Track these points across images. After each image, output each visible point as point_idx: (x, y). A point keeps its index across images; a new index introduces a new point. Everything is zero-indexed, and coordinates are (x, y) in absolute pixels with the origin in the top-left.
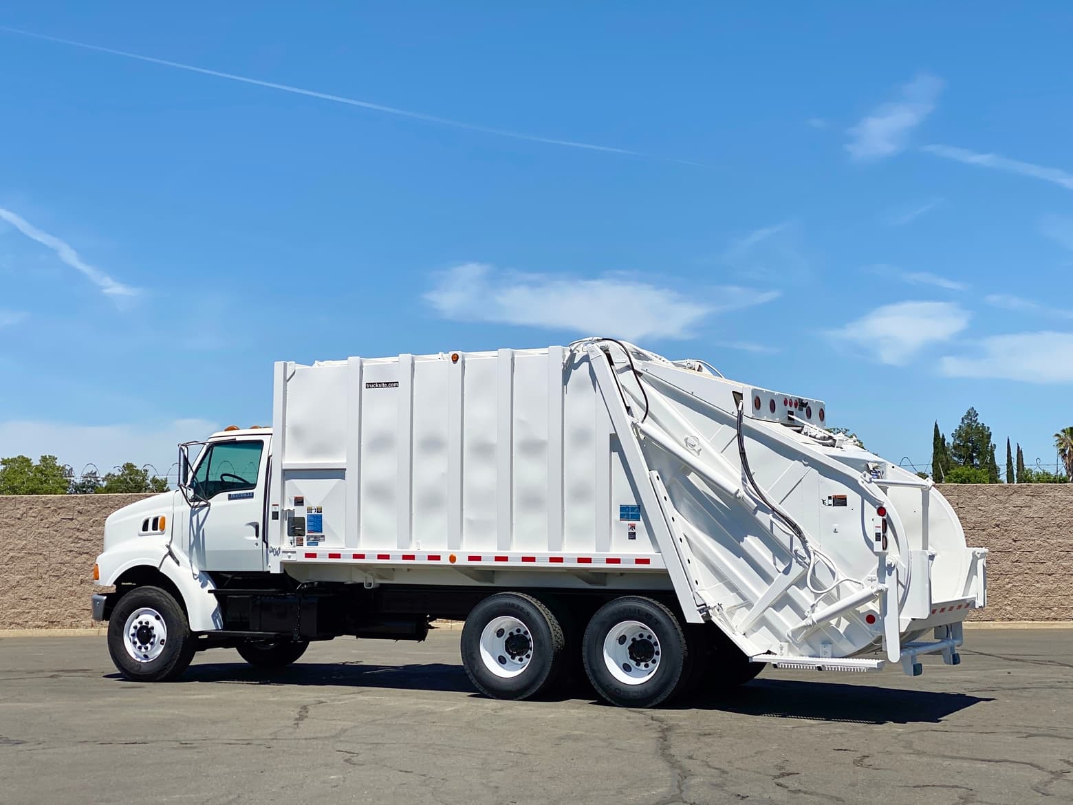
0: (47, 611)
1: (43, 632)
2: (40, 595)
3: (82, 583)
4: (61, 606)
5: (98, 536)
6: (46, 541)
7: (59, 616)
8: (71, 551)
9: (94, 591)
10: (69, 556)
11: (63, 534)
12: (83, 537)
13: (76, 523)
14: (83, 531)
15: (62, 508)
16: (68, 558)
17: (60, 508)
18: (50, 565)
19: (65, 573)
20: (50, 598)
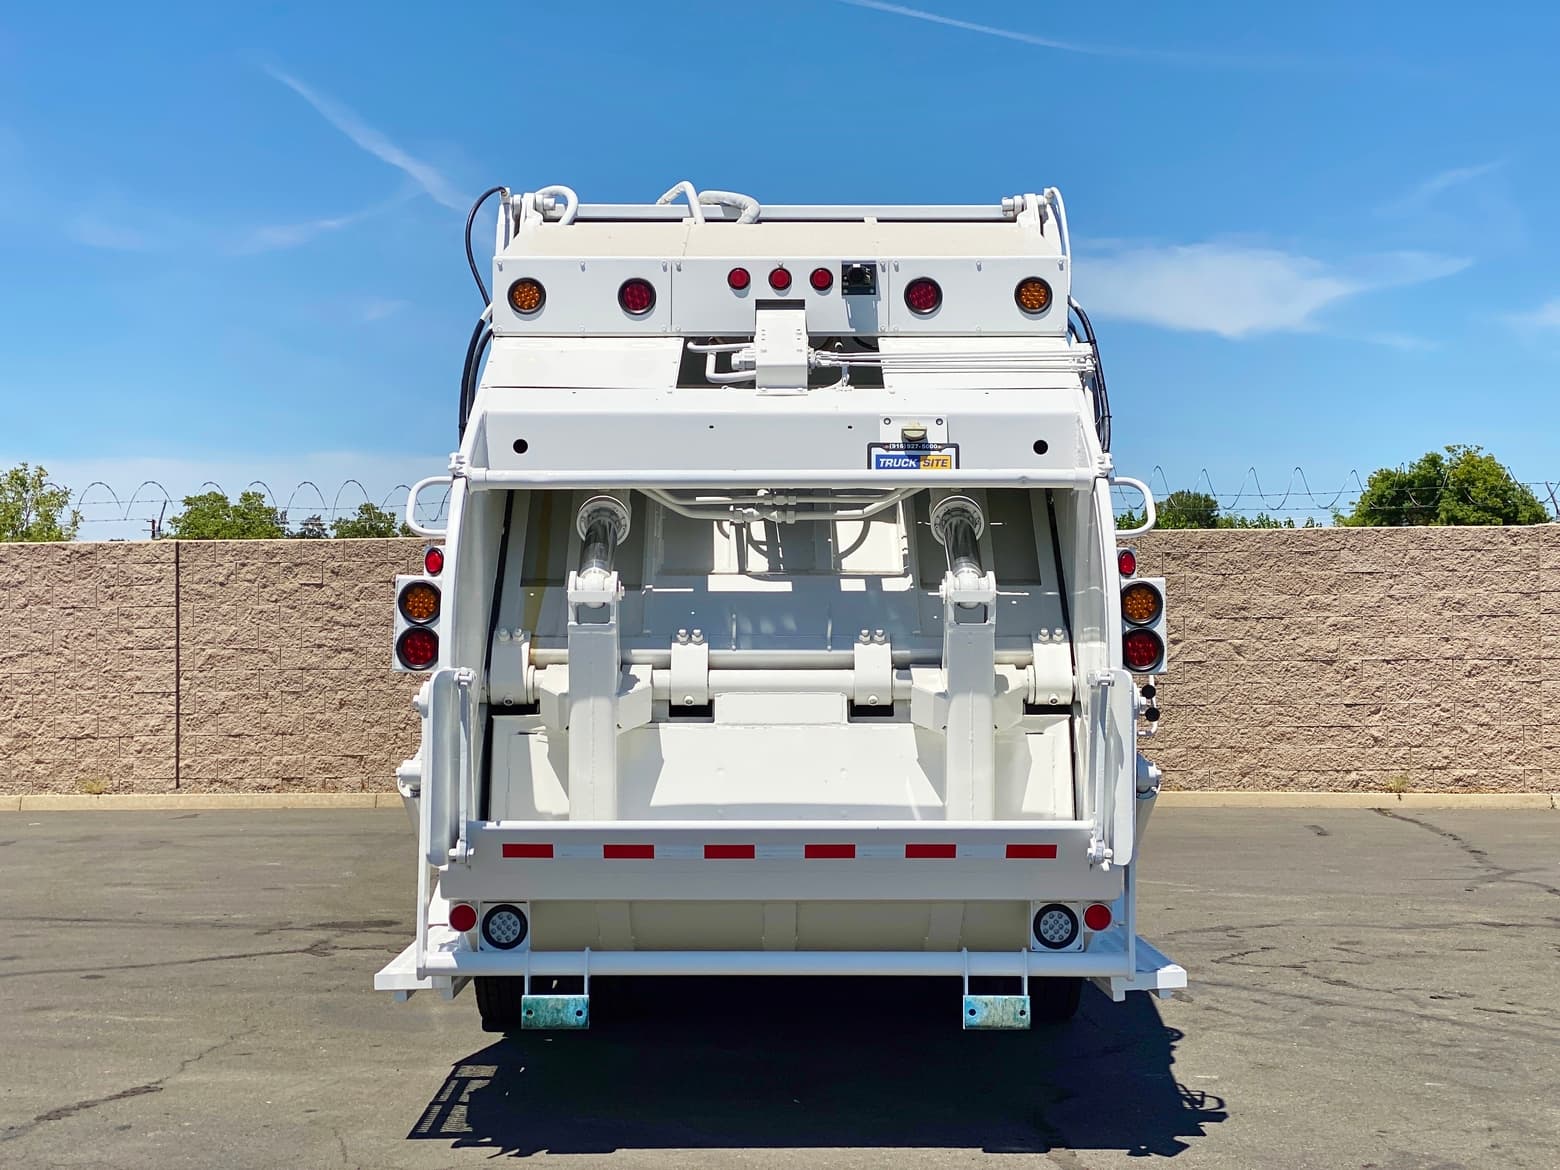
0: (279, 758)
1: (272, 800)
2: (265, 728)
3: (342, 705)
4: (305, 748)
5: (370, 618)
6: (274, 627)
7: (302, 768)
8: (320, 646)
9: (364, 721)
10: (316, 655)
11: (305, 613)
12: (343, 621)
13: (329, 592)
14: (341, 607)
15: (301, 564)
16: (314, 659)
17: (296, 565)
18: (282, 672)
19: (310, 687)
20: (283, 734)
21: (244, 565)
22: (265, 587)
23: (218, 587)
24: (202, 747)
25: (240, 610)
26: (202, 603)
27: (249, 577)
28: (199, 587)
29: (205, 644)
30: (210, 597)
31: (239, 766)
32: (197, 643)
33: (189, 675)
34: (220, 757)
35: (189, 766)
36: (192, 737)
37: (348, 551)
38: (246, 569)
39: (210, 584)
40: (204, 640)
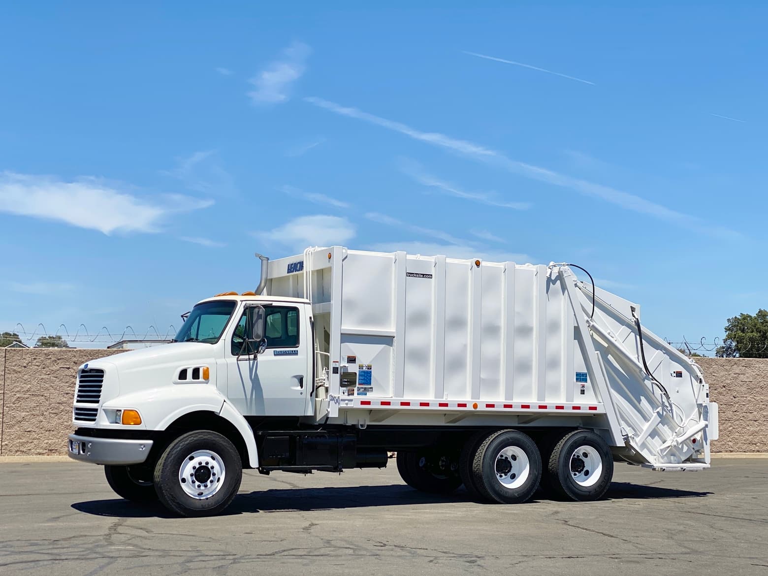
21: (35, 359)
22: (44, 368)
23: (23, 368)
24: (13, 436)
25: (32, 378)
26: (16, 375)
27: (37, 364)
28: (15, 368)
29: (16, 392)
30: (19, 372)
31: (30, 445)
32: (13, 392)
33: (8, 405)
34: (21, 440)
35: (6, 445)
36: (8, 432)
37: (82, 354)
38: (36, 360)
39: (20, 367)
40: (16, 391)
